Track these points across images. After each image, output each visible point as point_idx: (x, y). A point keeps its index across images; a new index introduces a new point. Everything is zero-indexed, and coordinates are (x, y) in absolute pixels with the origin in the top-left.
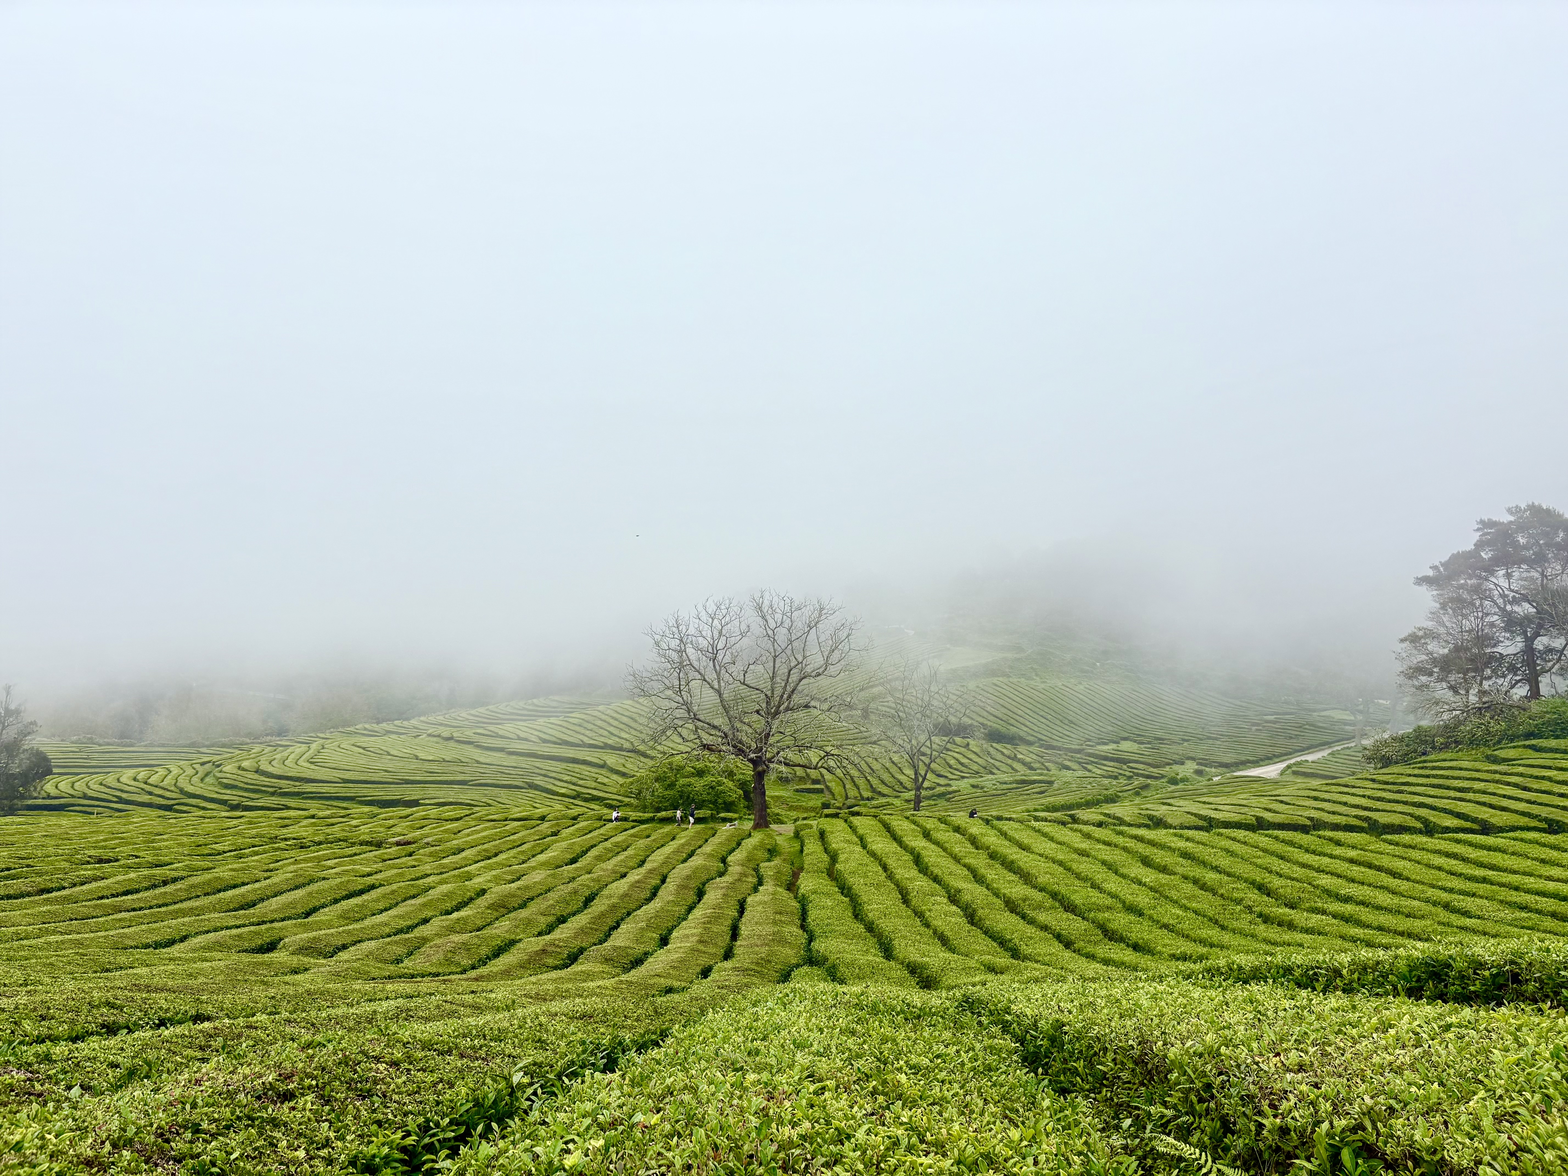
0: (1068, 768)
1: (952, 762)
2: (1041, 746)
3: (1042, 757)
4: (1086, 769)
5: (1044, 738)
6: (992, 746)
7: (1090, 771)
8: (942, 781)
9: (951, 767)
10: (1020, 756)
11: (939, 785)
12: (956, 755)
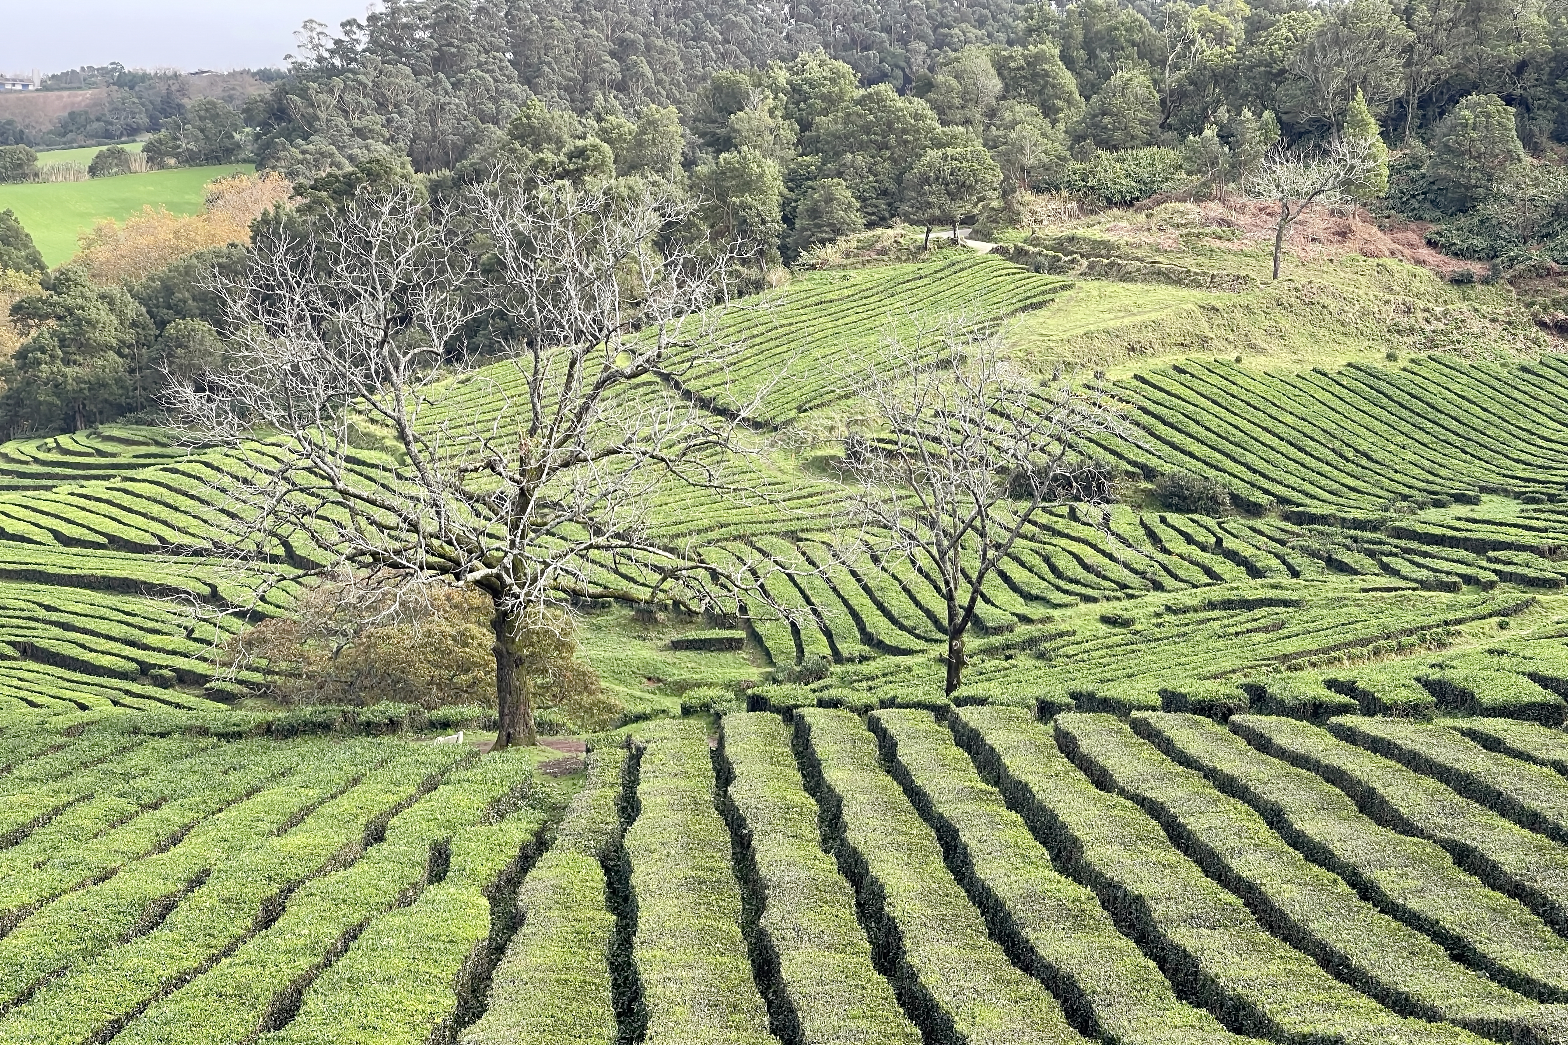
0: (1342, 568)
1: (1064, 563)
2: (1286, 518)
3: (1283, 543)
4: (1387, 569)
5: (1295, 496)
6: (1163, 520)
7: (1396, 573)
8: (1036, 611)
9: (1058, 574)
10: (1229, 543)
11: (1025, 619)
12: (1076, 547)
